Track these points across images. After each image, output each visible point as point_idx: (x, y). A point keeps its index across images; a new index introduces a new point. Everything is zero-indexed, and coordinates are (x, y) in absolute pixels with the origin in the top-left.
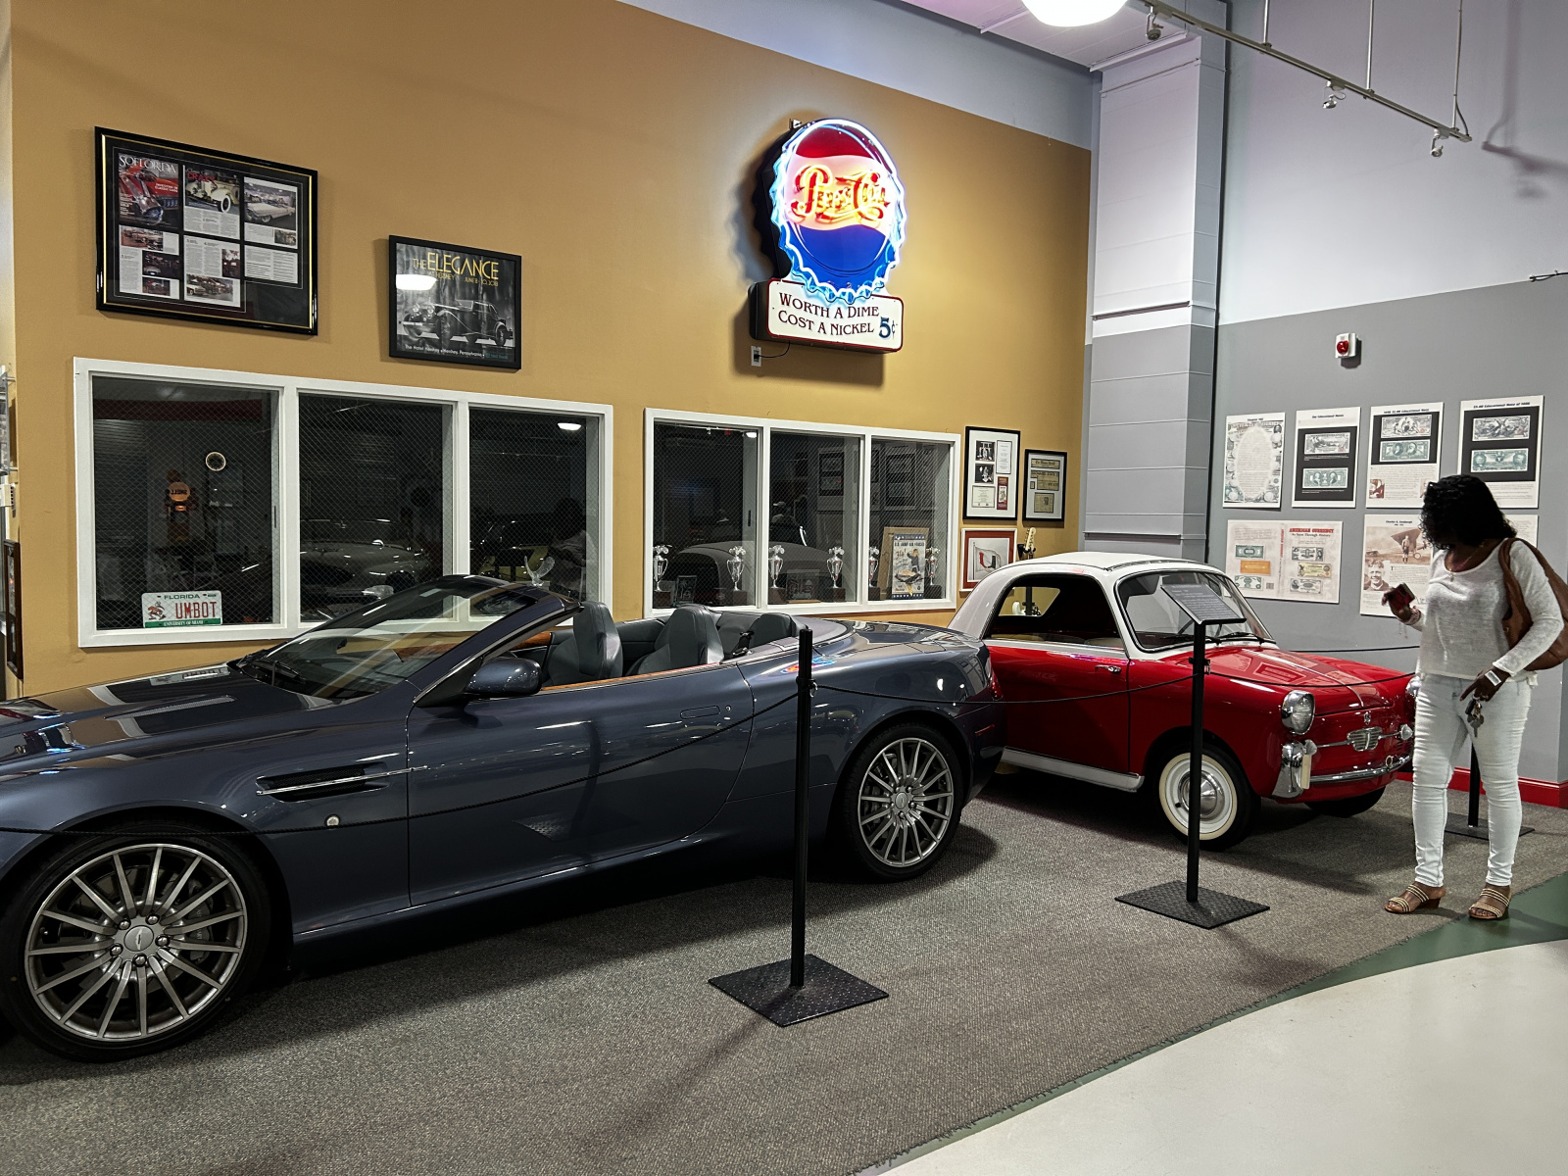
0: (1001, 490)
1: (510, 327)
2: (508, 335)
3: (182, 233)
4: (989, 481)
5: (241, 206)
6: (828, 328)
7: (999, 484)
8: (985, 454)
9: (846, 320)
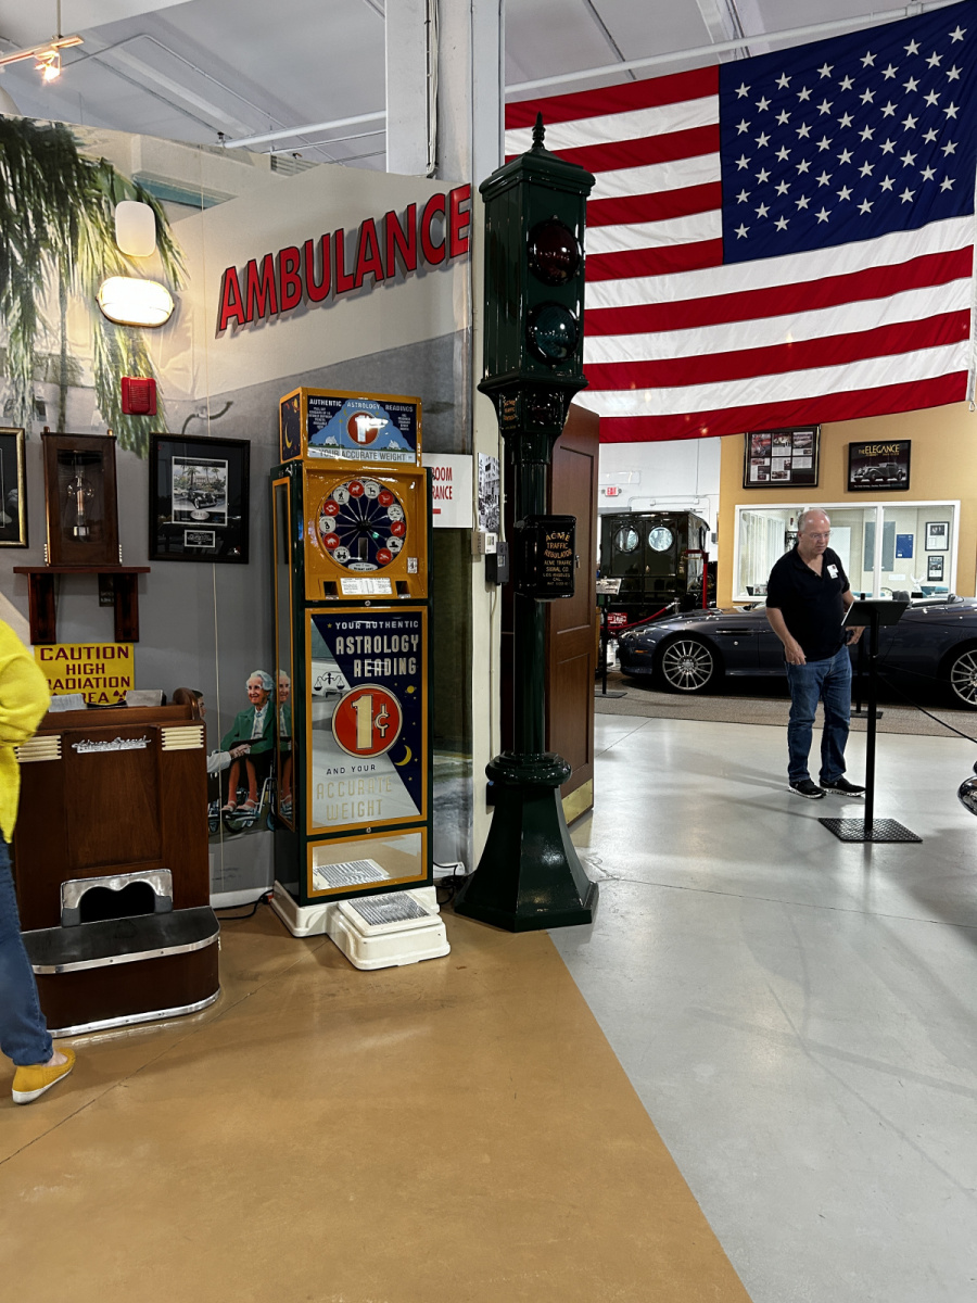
1: (904, 471)
2: (903, 475)
3: (771, 457)
5: (792, 442)
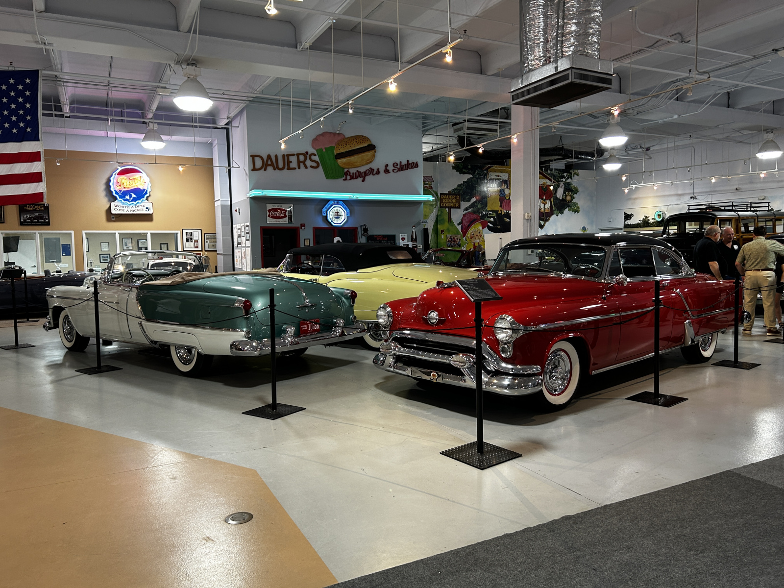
0: (195, 243)
1: (47, 217)
2: (47, 219)
4: (191, 241)
6: (129, 211)
8: (189, 235)
9: (135, 209)
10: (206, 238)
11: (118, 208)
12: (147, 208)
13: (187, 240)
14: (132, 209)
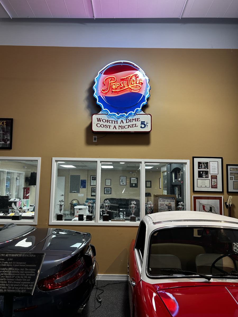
0: (213, 180)
1: (9, 138)
4: (206, 177)
6: (117, 127)
7: (212, 178)
8: (203, 167)
9: (125, 124)
10: (229, 172)
11: (101, 123)
12: (143, 123)
13: (200, 175)
14: (122, 124)
